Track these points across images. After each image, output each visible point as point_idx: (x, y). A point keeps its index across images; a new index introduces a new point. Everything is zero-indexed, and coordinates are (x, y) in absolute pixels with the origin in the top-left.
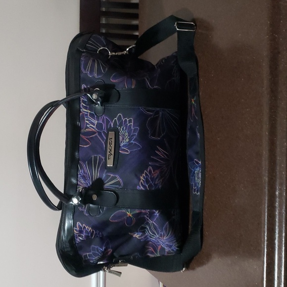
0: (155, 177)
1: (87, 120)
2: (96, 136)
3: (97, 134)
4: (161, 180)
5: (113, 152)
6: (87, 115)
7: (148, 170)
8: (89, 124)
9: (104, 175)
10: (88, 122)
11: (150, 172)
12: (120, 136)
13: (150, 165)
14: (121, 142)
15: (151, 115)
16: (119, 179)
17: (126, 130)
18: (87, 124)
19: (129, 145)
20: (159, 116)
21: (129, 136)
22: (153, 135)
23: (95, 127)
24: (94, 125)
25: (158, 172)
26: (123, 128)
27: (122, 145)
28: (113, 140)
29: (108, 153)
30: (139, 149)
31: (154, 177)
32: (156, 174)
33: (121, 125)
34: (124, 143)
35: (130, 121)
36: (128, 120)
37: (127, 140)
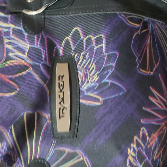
0: (153, 147)
1: (9, 43)
2: (29, 74)
3: (30, 70)
4: (161, 152)
5: (67, 104)
6: (7, 34)
7: (141, 135)
8: (13, 52)
9: (52, 151)
10: (10, 47)
11: (144, 138)
12: (79, 72)
13: (143, 125)
14: (83, 83)
15: (138, 29)
16: (82, 157)
17: (90, 57)
18: (9, 51)
19: (101, 88)
20: (148, 31)
21: (98, 69)
22: (143, 66)
23: (25, 56)
24: (23, 52)
25: (155, 135)
26: (84, 56)
27: (84, 87)
28: (66, 79)
29: (58, 106)
30: (121, 94)
31: (151, 147)
32: (154, 140)
33: (78, 50)
34: (90, 85)
35: (99, 41)
36: (93, 38)
37: (96, 78)
